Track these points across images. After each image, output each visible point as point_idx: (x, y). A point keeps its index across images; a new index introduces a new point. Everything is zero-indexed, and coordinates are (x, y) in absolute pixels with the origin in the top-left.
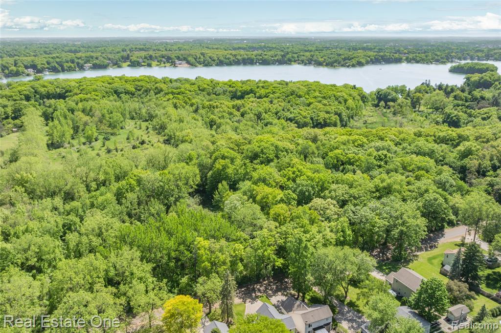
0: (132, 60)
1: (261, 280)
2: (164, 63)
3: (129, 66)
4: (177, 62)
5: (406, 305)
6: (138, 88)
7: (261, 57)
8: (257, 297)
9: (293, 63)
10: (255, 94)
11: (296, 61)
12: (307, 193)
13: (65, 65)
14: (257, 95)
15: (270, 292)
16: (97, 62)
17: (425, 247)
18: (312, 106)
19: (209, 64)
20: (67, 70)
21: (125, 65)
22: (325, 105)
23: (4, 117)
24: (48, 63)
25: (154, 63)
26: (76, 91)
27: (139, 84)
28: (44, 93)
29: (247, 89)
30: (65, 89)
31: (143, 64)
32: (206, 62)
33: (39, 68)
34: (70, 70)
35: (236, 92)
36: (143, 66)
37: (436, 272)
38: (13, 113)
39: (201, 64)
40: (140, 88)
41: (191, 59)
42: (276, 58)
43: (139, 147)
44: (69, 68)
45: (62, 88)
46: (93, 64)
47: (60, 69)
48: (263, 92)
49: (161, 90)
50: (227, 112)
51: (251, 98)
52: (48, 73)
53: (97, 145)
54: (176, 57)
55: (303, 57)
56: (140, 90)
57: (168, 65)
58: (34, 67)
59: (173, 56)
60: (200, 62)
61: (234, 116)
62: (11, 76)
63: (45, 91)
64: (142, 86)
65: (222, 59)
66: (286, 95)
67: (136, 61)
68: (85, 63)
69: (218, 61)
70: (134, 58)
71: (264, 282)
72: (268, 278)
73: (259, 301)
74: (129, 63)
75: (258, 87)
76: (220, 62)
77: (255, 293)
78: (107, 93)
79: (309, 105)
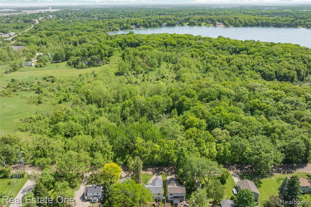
0: (190, 22)
1: (169, 166)
2: (209, 24)
3: (188, 25)
4: (217, 23)
5: (233, 200)
6: (179, 42)
7: (275, 22)
8: (161, 174)
9: (299, 26)
10: (247, 51)
11: (302, 25)
12: (216, 124)
13: (152, 23)
14: (249, 52)
15: (170, 173)
16: (170, 22)
17: (284, 171)
18: (280, 63)
19: (237, 25)
20: (152, 26)
21: (186, 24)
22: (291, 63)
23: (104, 55)
24: (144, 22)
25: (203, 24)
26: (144, 42)
27: (180, 39)
28: (129, 42)
29: (243, 48)
30: (139, 41)
31: (196, 24)
32: (236, 24)
33: (138, 25)
34: (155, 26)
35: (236, 49)
36: (196, 25)
37: (276, 188)
38: (108, 54)
39: (232, 25)
40: (180, 42)
41: (226, 22)
42: (286, 23)
43: (160, 80)
44: (154, 25)
45: (138, 40)
46: (167, 24)
47: (149, 25)
48: (253, 50)
49: (191, 45)
50: (220, 63)
51: (243, 54)
52: (142, 28)
53: (140, 76)
54: (217, 20)
55: (308, 22)
56: (179, 44)
57: (211, 25)
58: (135, 24)
59: (215, 20)
60: (232, 23)
61: (223, 66)
62: (123, 29)
63: (130, 41)
64: (181, 42)
65: (247, 22)
66: (266, 54)
67: (192, 22)
68: (163, 23)
69: (244, 24)
70: (191, 20)
71: (170, 168)
72: (174, 166)
73: (161, 176)
74: (188, 23)
75: (251, 47)
76: (245, 24)
77: (161, 172)
78: (159, 44)
79: (279, 62)
